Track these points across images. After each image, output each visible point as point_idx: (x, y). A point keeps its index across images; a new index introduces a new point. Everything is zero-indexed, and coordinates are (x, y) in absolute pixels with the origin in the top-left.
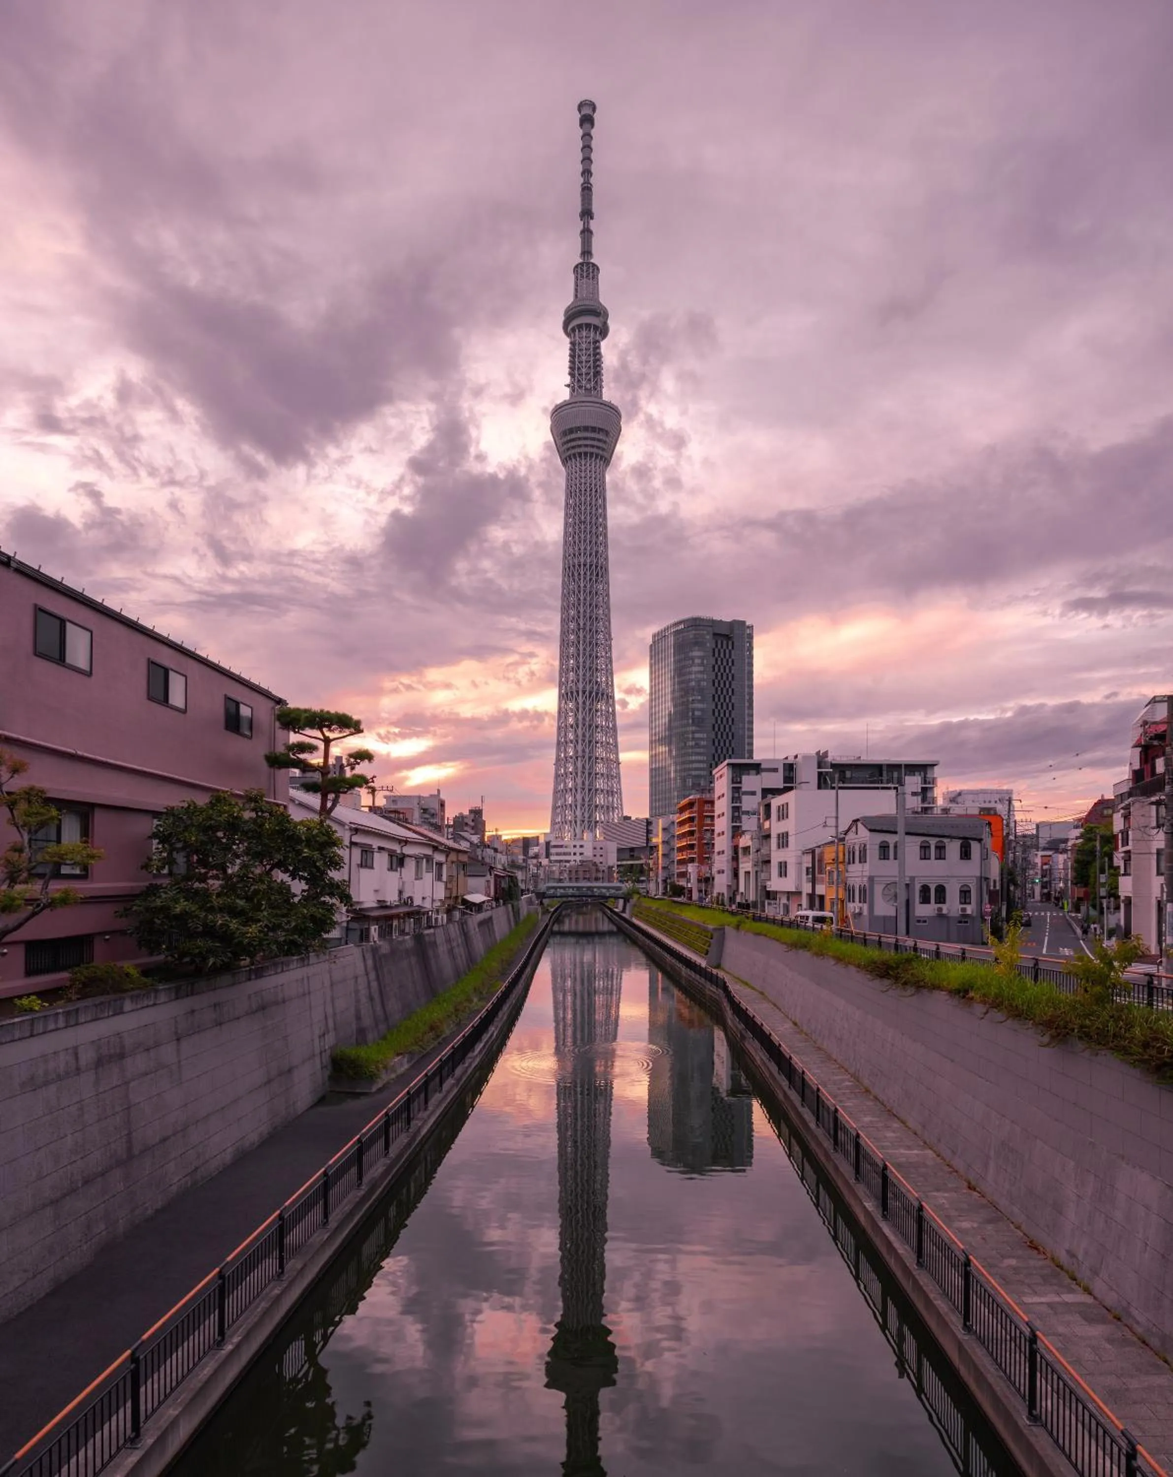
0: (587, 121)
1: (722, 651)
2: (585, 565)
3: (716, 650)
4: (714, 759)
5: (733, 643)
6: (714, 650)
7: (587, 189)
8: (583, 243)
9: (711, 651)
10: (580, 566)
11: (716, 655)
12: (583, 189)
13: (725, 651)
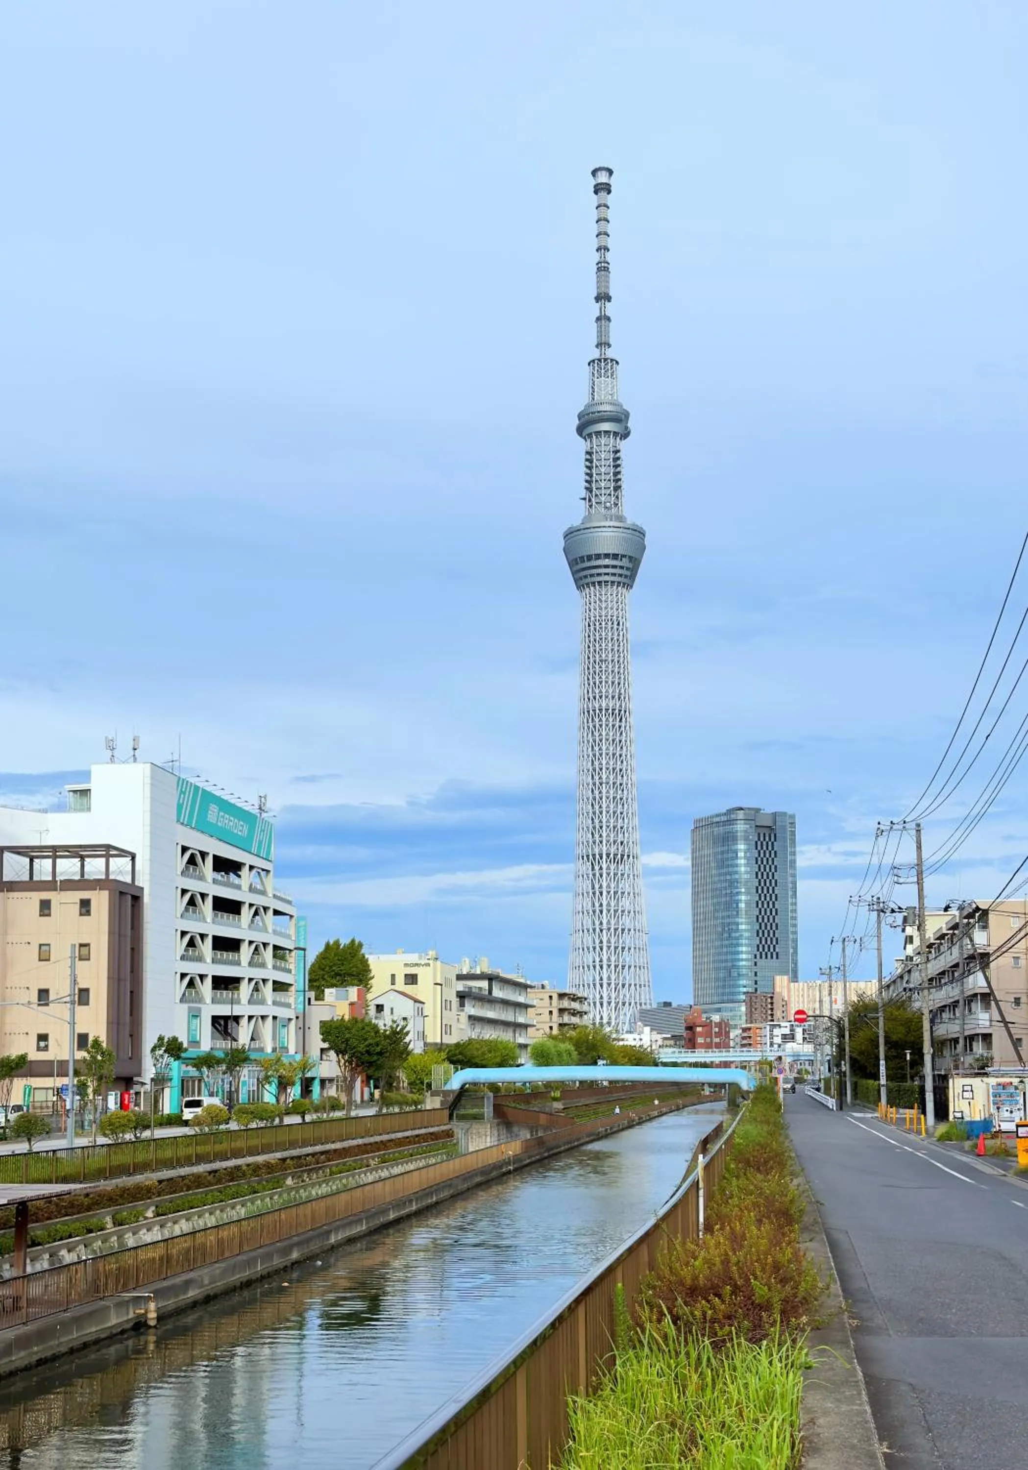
0: (602, 189)
1: (764, 843)
2: (607, 710)
3: (759, 843)
4: (758, 950)
5: (775, 835)
6: (756, 842)
7: (603, 268)
8: (600, 333)
9: (754, 843)
10: (601, 710)
11: (759, 848)
12: (599, 269)
13: (767, 843)
